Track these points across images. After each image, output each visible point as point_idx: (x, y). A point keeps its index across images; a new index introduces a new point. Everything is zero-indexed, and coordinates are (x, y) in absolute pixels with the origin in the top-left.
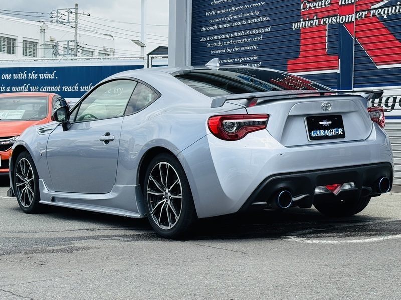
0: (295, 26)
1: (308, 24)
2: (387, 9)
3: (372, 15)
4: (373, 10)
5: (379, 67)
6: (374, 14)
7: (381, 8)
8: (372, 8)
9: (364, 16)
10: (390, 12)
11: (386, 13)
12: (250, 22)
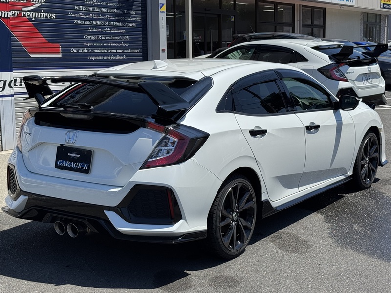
2: (34, 13)
3: (23, 15)
4: (23, 11)
5: (31, 55)
6: (25, 15)
7: (30, 11)
8: (23, 9)
9: (16, 15)
10: (37, 16)
11: (34, 16)
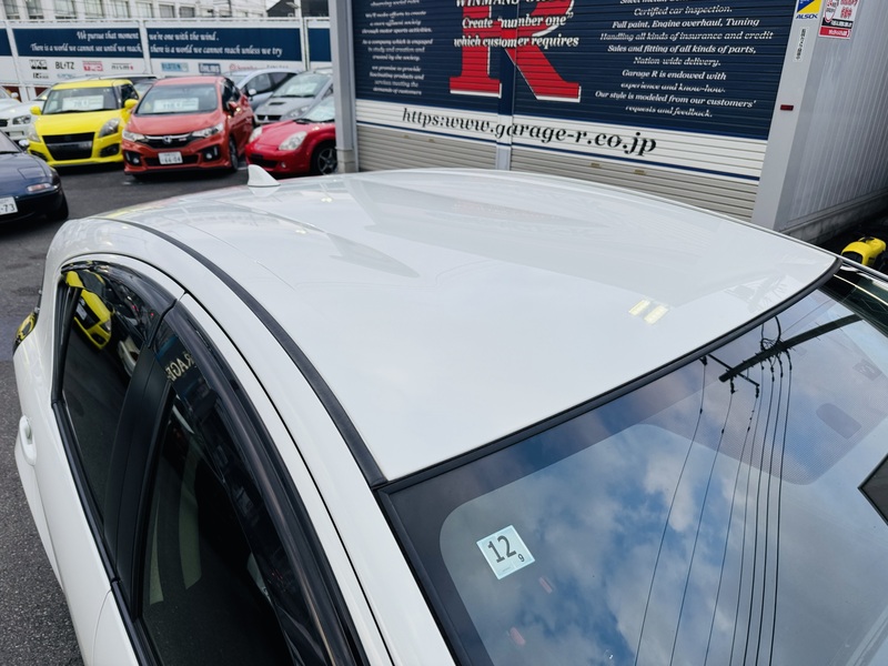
0: (457, 42)
1: (470, 42)
12: (411, 31)
